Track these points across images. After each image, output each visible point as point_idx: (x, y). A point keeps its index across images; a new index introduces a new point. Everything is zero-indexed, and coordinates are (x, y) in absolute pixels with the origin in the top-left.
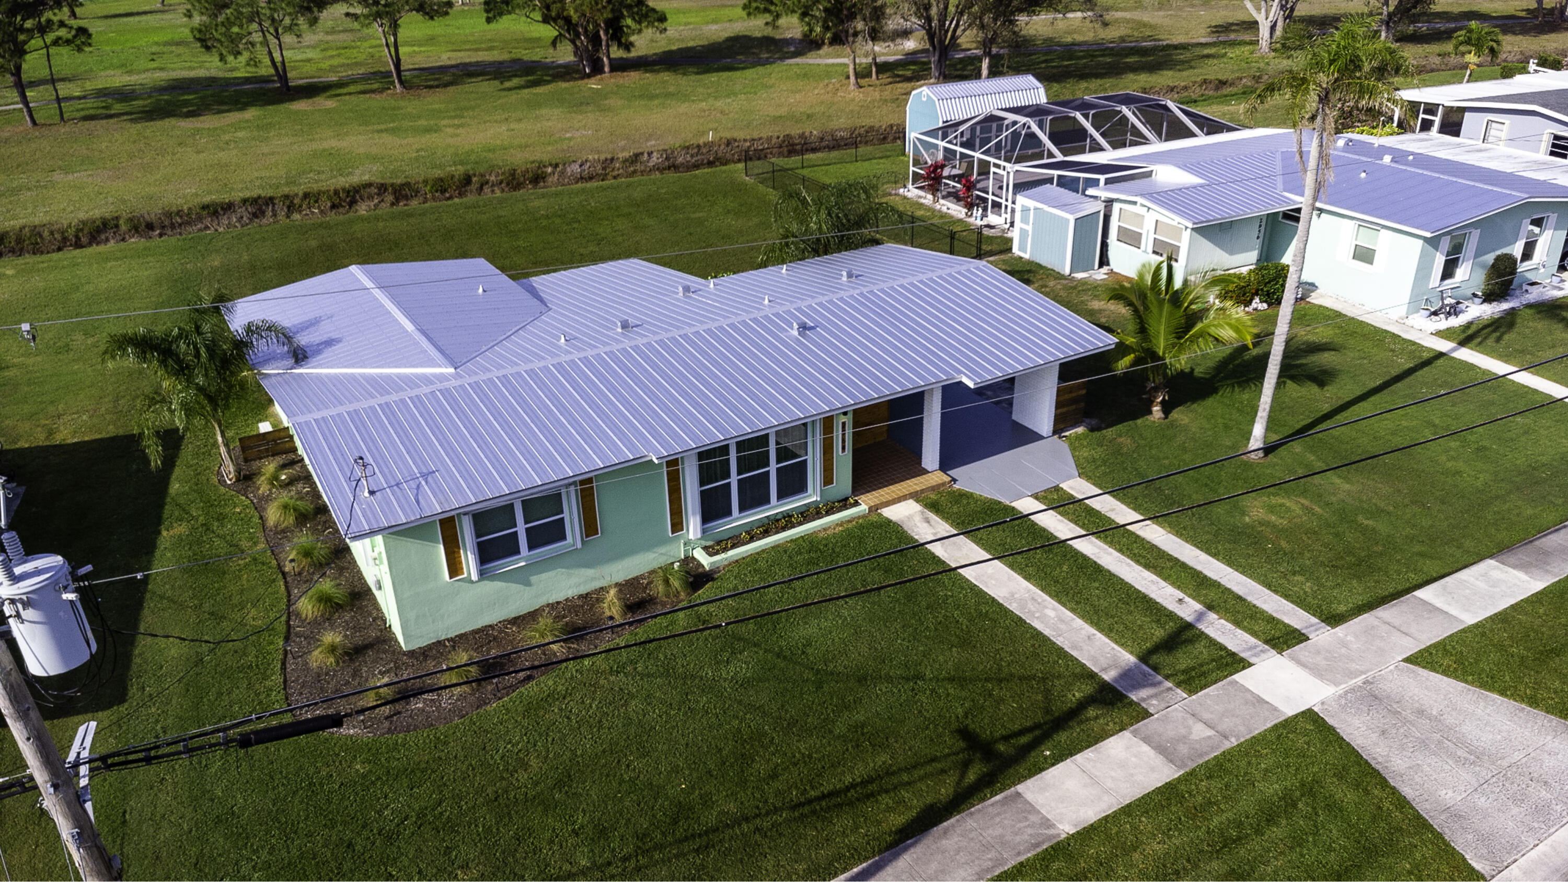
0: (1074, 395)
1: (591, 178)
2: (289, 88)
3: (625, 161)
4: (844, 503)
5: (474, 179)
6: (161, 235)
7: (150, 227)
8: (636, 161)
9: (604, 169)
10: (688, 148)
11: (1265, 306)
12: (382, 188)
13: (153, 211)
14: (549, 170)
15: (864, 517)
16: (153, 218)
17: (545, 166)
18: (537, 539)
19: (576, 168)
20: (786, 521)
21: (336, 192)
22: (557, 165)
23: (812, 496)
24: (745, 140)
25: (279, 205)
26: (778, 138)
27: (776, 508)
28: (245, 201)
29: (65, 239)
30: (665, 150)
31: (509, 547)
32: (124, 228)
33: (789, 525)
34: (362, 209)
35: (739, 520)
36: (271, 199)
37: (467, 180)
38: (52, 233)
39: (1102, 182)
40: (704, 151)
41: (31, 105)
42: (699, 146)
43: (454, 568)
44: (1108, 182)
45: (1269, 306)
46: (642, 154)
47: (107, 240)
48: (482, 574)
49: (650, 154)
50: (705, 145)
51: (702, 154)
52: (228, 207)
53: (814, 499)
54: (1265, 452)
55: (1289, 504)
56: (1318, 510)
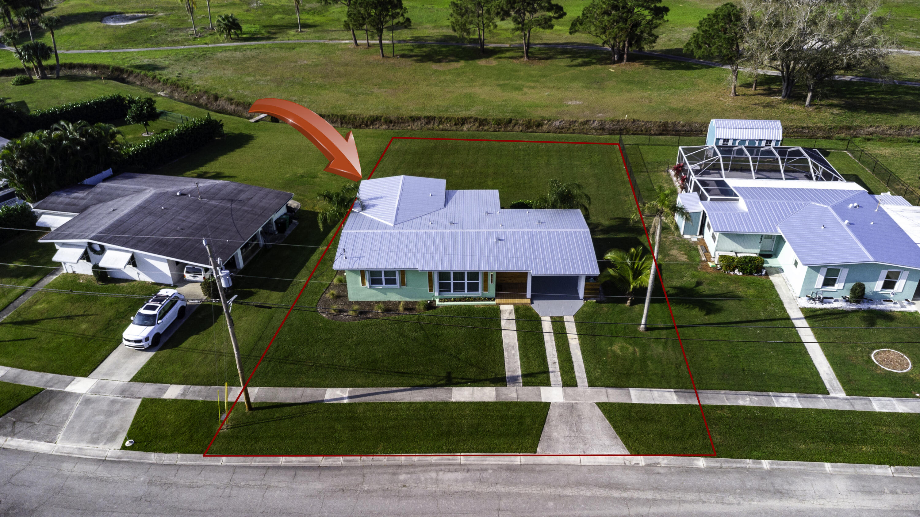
2: (483, 50)
3: (581, 123)
4: (490, 299)
5: (513, 121)
7: (390, 122)
8: (586, 123)
9: (570, 125)
10: (613, 121)
11: (741, 273)
12: (476, 119)
14: (546, 122)
15: (494, 305)
16: (393, 118)
17: (544, 120)
18: (388, 282)
19: (557, 123)
20: (469, 299)
21: (458, 119)
22: (550, 120)
23: (479, 294)
24: (643, 121)
25: (436, 120)
26: (660, 122)
27: (466, 293)
28: (425, 117)
29: (363, 122)
30: (601, 121)
31: (379, 282)
32: (383, 121)
33: (469, 300)
34: (465, 127)
35: (452, 294)
36: (435, 117)
37: (510, 121)
38: (360, 119)
39: (709, 199)
40: (621, 123)
42: (619, 121)
43: (363, 283)
44: (711, 200)
45: (743, 274)
46: (591, 121)
47: (376, 124)
48: (370, 287)
49: (594, 121)
50: (622, 121)
51: (619, 125)
52: (419, 119)
54: (647, 329)
55: (631, 349)
56: (638, 354)
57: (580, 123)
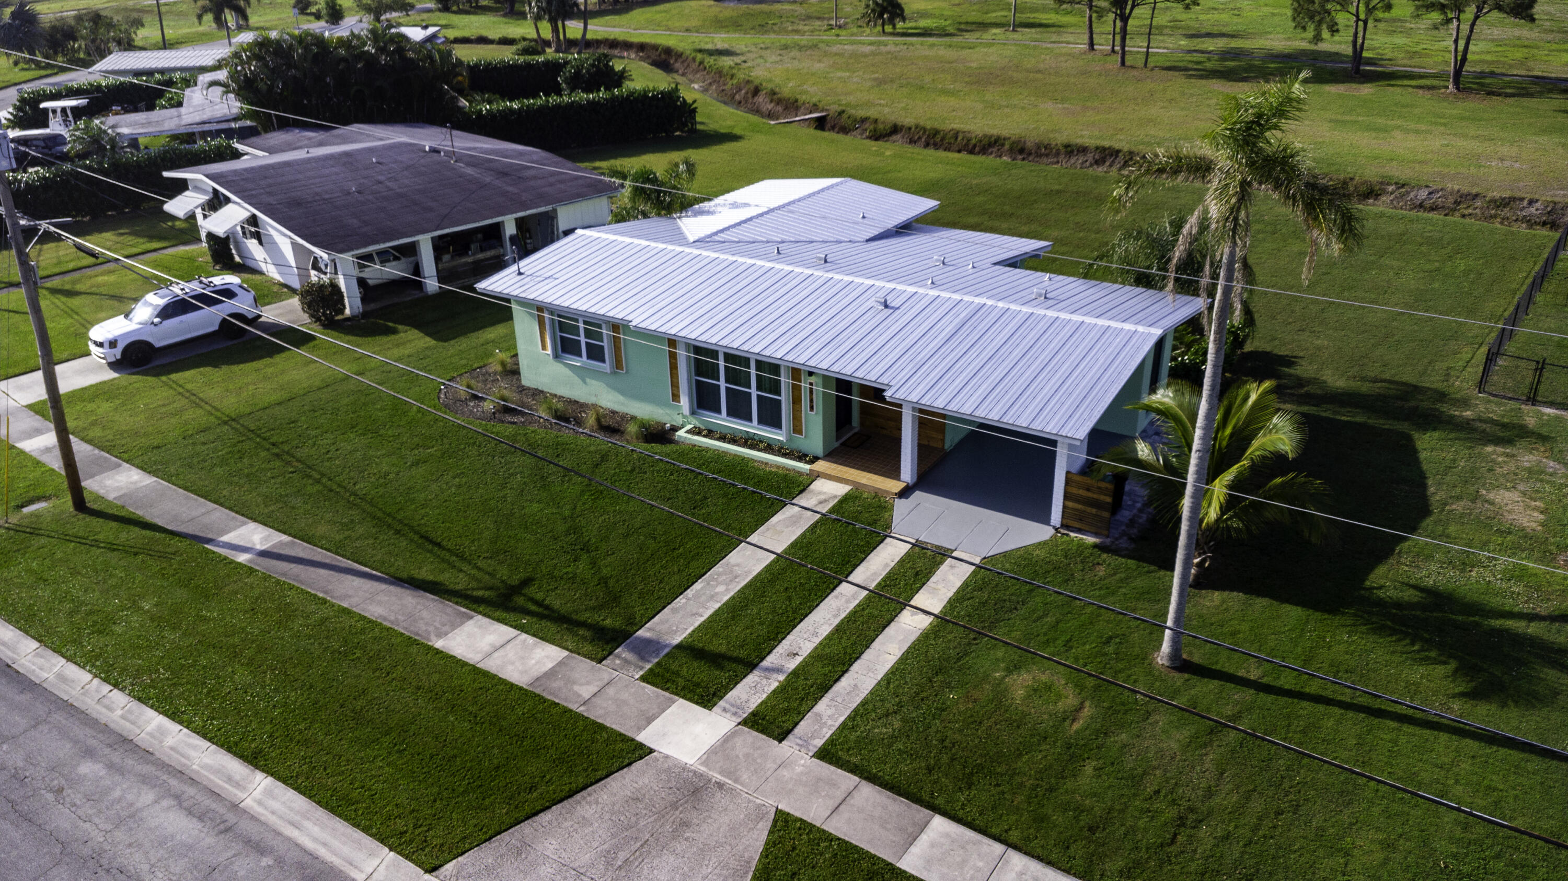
0: (1090, 495)
1: (1433, 209)
2: (1357, 71)
3: (1493, 201)
4: (802, 457)
6: (1023, 159)
7: (1022, 151)
8: (1507, 205)
9: (1457, 203)
13: (1031, 140)
14: (1391, 188)
17: (1389, 184)
19: (1423, 194)
20: (750, 442)
22: (1403, 186)
25: (1119, 158)
27: (754, 428)
28: (1097, 148)
29: (967, 145)
30: (1555, 204)
31: (576, 350)
32: (1007, 147)
33: (752, 447)
35: (723, 421)
36: (1118, 151)
41: (1127, 49)
43: (544, 344)
47: (991, 153)
48: (557, 357)
49: (1531, 202)
52: (1083, 150)
53: (781, 438)
54: (1180, 664)
55: (1070, 700)
56: (1076, 726)
57: (1490, 201)
